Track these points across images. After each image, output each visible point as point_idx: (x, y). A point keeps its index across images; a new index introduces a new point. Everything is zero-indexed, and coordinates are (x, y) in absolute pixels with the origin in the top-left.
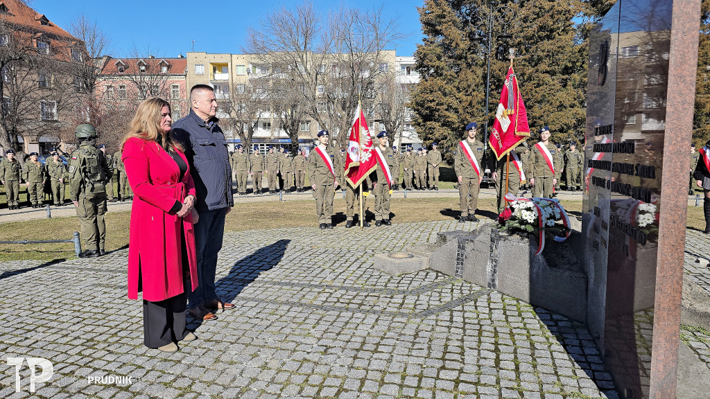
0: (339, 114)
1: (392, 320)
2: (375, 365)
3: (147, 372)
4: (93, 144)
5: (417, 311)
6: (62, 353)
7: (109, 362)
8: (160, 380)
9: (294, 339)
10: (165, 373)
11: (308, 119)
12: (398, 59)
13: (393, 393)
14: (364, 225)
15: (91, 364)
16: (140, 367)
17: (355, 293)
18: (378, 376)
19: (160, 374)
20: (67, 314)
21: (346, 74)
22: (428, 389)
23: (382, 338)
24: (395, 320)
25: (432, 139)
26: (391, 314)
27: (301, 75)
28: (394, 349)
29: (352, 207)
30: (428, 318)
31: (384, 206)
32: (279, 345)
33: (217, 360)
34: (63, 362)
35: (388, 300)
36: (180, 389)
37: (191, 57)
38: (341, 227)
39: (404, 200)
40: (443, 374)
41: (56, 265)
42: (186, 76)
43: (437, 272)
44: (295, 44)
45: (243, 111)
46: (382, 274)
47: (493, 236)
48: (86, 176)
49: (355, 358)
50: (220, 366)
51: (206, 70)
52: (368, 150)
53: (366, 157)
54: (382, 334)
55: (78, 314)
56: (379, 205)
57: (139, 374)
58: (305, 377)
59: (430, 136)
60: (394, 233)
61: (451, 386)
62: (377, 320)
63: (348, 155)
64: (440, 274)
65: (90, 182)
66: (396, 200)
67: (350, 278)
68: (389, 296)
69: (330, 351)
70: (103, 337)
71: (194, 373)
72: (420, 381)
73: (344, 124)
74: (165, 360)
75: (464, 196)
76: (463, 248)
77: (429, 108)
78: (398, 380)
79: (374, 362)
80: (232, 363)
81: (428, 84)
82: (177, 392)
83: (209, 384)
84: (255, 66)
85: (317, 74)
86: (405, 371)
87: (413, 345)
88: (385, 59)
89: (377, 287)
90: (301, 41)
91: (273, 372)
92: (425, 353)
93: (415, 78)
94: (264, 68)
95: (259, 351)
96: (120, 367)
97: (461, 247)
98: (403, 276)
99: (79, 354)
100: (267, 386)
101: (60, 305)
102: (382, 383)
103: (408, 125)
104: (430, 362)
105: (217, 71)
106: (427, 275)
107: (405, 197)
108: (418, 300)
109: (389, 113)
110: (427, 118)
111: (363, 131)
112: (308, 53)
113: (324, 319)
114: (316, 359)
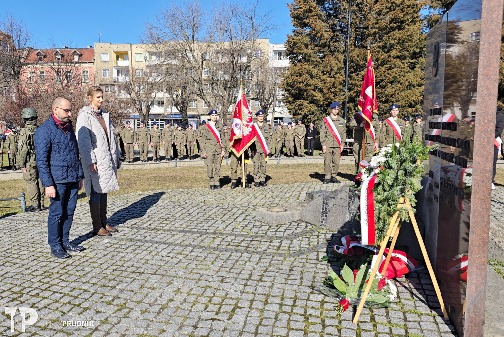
0: (221, 94)
1: (272, 258)
2: (260, 290)
3: (92, 294)
4: (35, 123)
5: (291, 252)
6: (27, 281)
7: (63, 287)
8: (102, 300)
9: (198, 272)
10: (105, 295)
11: (195, 98)
12: (271, 46)
13: (275, 310)
14: (246, 187)
15: (50, 289)
16: (86, 291)
17: (242, 239)
18: (263, 298)
19: (102, 295)
20: (25, 254)
21: (227, 59)
22: (301, 307)
23: (265, 272)
24: (274, 258)
25: (301, 114)
26: (271, 254)
27: (189, 61)
28: (274, 279)
29: (236, 172)
30: (300, 257)
31: (262, 170)
32: (187, 276)
33: (142, 286)
34: (29, 287)
35: (268, 244)
36: (118, 306)
37: (97, 47)
38: (227, 188)
39: (277, 166)
40: (312, 297)
41: (9, 217)
42: (94, 63)
43: (306, 222)
44: (185, 35)
45: (141, 92)
46: (263, 224)
47: (351, 193)
48: (31, 148)
49: (245, 285)
50: (145, 291)
51: (111, 57)
52: (249, 125)
53: (247, 131)
54: (265, 269)
55: (33, 254)
56: (257, 170)
57: (86, 295)
58: (209, 299)
59: (298, 112)
60: (270, 193)
61: (319, 305)
62: (260, 259)
63: (233, 129)
64: (308, 224)
65: (34, 153)
66: (271, 166)
67: (238, 227)
68: (269, 241)
69: (226, 280)
70: (56, 270)
71: (126, 295)
72: (295, 301)
73: (226, 102)
74: (104, 286)
75: (327, 163)
76: (327, 204)
77: (298, 88)
78: (278, 301)
79: (259, 288)
80: (153, 288)
81: (297, 68)
82: (116, 308)
83: (139, 303)
84: (151, 54)
85: (203, 60)
86: (283, 294)
87: (289, 277)
88: (260, 47)
89: (259, 234)
90: (190, 32)
91: (184, 295)
92: (298, 282)
93: (286, 62)
94: (158, 55)
95: (173, 280)
96: (72, 291)
97: (325, 203)
98: (279, 226)
99: (40, 281)
100: (181, 304)
101: (19, 247)
102: (266, 303)
103: (279, 102)
104: (302, 288)
105: (119, 59)
106: (298, 225)
107: (278, 163)
108: (291, 244)
109: (263, 92)
110: (297, 97)
111: (244, 110)
112: (195, 42)
113: (220, 257)
114: (216, 286)
